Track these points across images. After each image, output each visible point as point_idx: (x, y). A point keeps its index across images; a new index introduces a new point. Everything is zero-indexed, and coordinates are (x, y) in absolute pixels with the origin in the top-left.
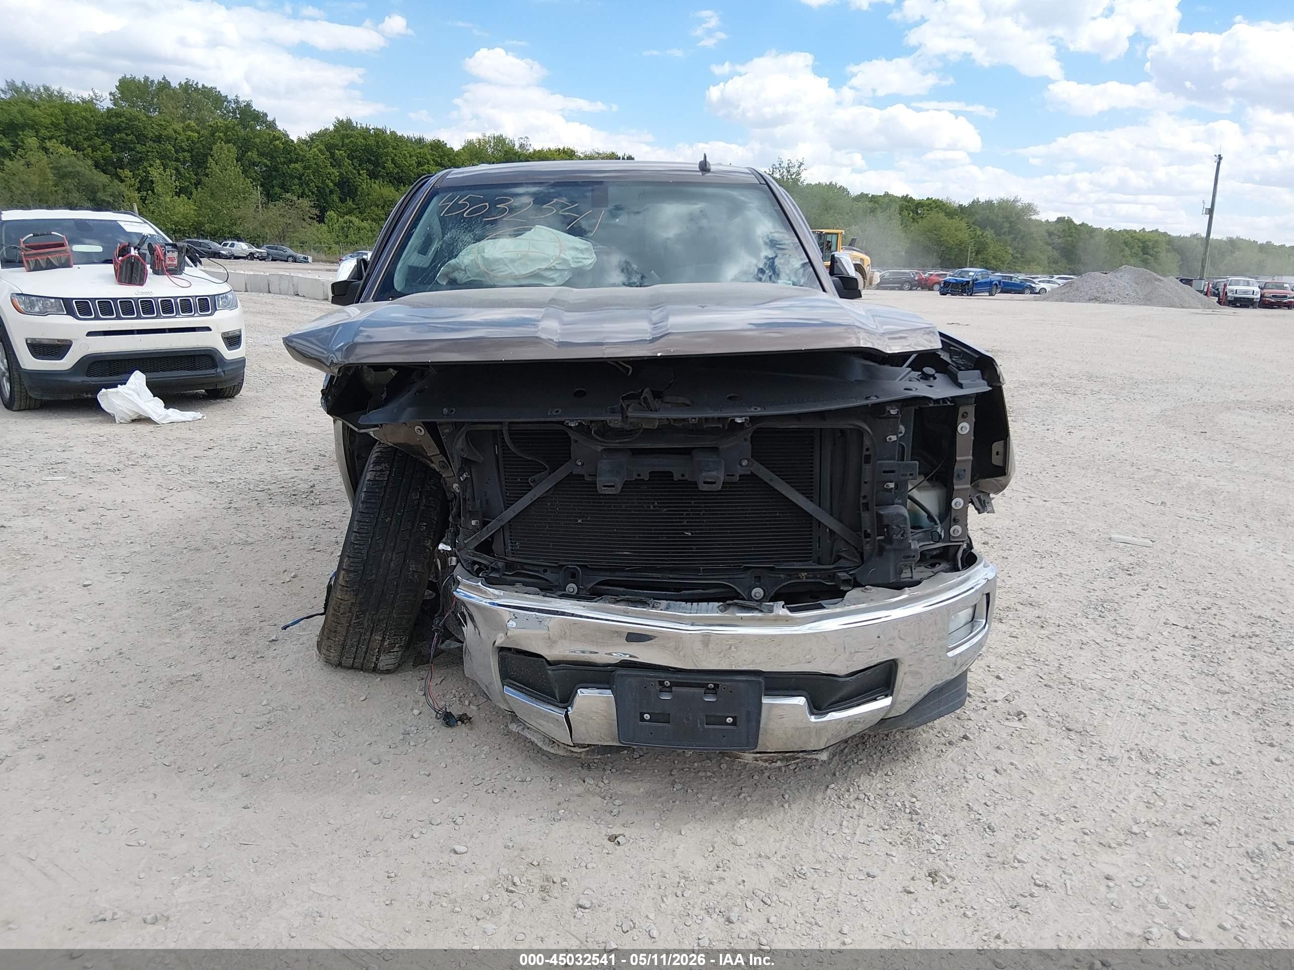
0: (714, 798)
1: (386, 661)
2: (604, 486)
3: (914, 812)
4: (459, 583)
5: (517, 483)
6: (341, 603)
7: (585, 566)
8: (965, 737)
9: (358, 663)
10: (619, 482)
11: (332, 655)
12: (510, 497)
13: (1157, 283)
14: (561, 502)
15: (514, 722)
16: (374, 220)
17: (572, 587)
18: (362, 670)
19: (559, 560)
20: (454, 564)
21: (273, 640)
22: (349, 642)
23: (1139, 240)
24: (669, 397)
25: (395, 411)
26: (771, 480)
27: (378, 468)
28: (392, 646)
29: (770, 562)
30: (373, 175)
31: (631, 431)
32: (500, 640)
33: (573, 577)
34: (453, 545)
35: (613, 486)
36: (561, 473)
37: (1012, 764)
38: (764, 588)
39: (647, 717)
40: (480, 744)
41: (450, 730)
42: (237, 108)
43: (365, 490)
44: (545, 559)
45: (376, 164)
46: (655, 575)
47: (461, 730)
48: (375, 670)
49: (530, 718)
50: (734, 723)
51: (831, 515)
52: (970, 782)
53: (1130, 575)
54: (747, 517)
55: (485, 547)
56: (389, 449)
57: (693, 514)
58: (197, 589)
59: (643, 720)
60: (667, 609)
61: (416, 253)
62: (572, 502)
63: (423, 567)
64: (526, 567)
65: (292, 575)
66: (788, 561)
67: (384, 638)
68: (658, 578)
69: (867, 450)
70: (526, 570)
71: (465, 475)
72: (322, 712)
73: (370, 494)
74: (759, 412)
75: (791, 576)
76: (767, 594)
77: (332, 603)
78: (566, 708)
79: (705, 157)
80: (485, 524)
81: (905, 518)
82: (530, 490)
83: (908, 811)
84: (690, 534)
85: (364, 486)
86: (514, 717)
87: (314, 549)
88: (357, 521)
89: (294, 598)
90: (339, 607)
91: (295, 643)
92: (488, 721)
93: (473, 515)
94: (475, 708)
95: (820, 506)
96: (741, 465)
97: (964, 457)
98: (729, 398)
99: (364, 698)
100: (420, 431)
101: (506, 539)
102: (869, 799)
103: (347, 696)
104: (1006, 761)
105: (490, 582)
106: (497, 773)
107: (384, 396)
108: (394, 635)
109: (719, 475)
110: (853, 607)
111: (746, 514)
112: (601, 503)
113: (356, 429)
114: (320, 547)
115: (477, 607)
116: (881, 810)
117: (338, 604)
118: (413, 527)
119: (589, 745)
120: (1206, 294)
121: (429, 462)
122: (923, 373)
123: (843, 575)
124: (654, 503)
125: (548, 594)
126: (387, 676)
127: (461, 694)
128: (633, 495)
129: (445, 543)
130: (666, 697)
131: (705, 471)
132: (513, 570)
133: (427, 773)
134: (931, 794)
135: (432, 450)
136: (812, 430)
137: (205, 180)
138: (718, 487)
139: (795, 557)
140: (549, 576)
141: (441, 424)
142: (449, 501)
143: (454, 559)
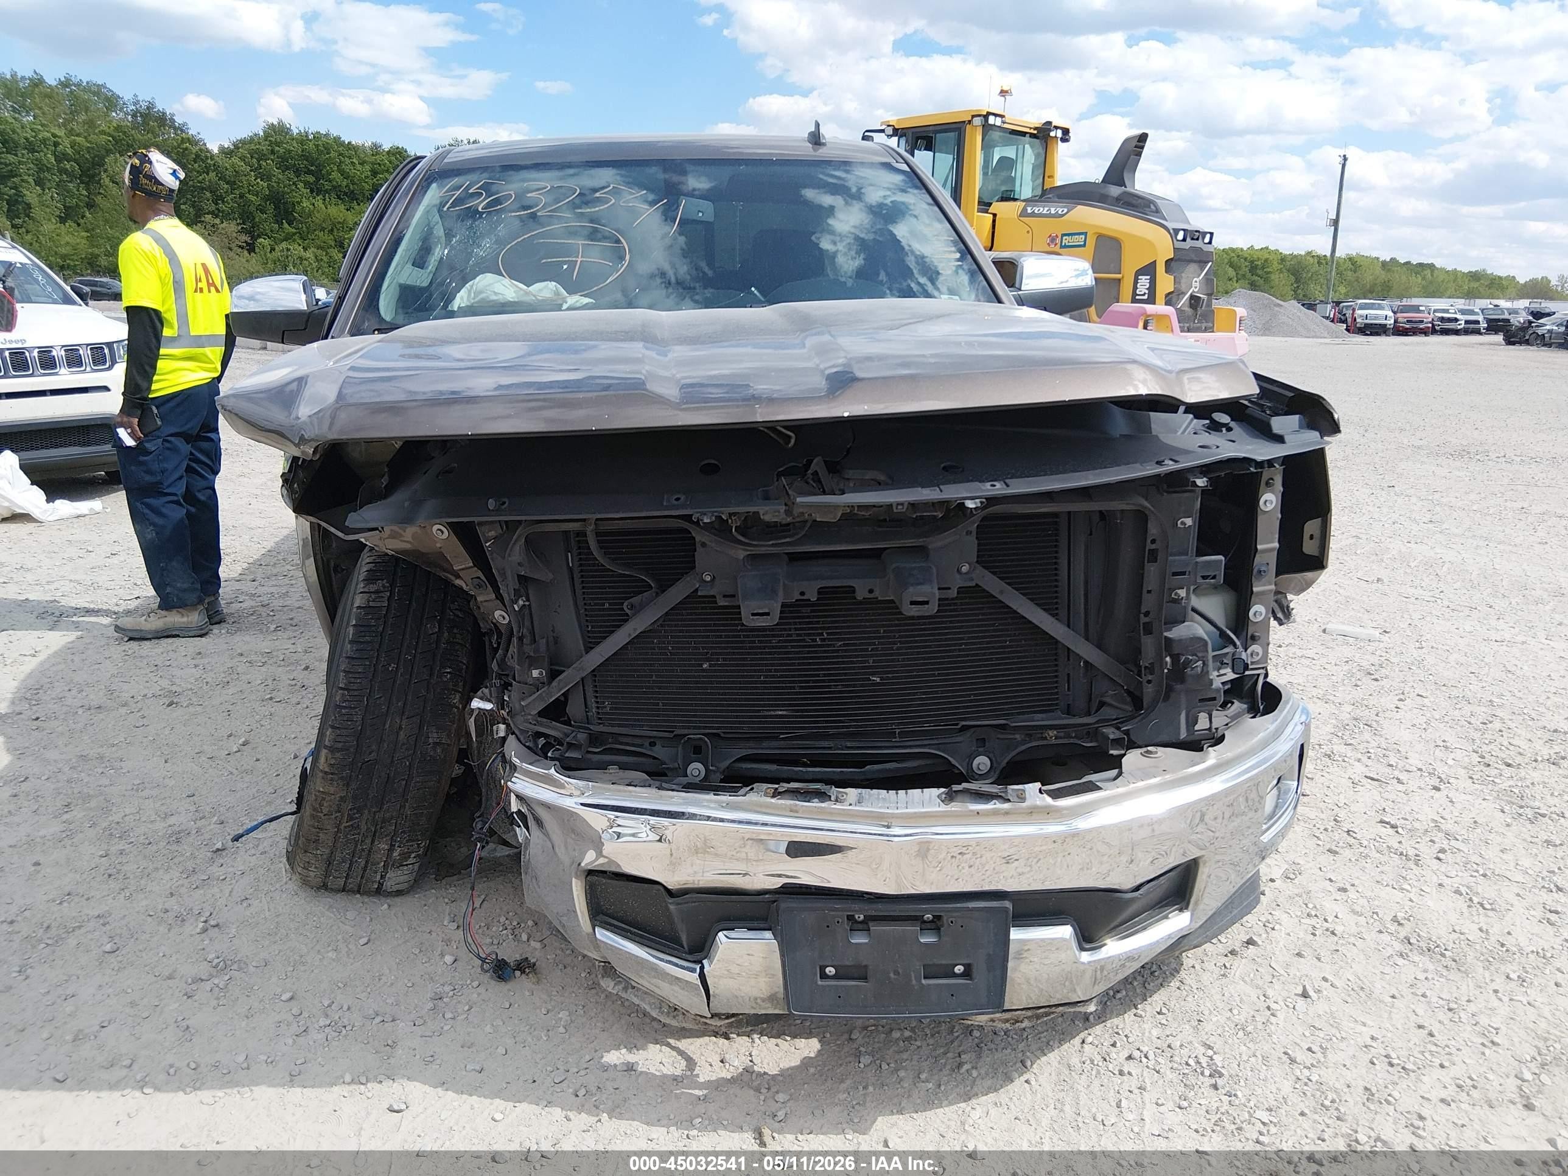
0: (923, 1076)
1: (395, 878)
2: (753, 615)
3: (1216, 1073)
4: (514, 768)
5: (604, 610)
6: (324, 799)
7: (718, 735)
8: (1250, 942)
9: (352, 883)
10: (775, 607)
11: (312, 874)
12: (595, 632)
13: (1277, 309)
14: (676, 637)
15: (609, 976)
16: (319, 248)
17: (696, 769)
18: (359, 892)
19: (675, 727)
20: (502, 734)
21: (218, 850)
22: (338, 856)
23: (1246, 259)
24: (851, 471)
25: (406, 504)
26: (1001, 592)
27: (373, 588)
28: (405, 856)
29: (997, 717)
30: (315, 190)
31: (788, 524)
32: (590, 859)
33: (698, 752)
34: (501, 704)
35: (768, 614)
36: (677, 593)
37: (1325, 979)
38: (991, 755)
39: (830, 971)
40: (554, 1007)
41: (504, 987)
42: (137, 111)
43: (354, 622)
44: (651, 726)
45: (318, 175)
46: (825, 744)
47: (522, 984)
48: (379, 891)
49: (642, 977)
50: (967, 974)
51: (1087, 639)
52: (1278, 1014)
53: (1376, 680)
54: (963, 650)
55: (555, 711)
56: (387, 558)
57: (883, 649)
58: (100, 771)
59: (824, 976)
60: (859, 802)
61: (409, 265)
62: (693, 637)
63: (449, 736)
64: (625, 740)
65: (241, 742)
66: (1023, 713)
67: (392, 845)
68: (830, 748)
69: (1153, 541)
70: (621, 743)
71: (521, 602)
72: (303, 968)
73: (362, 629)
74: (998, 488)
75: (1031, 735)
76: (995, 765)
77: (310, 798)
78: (700, 962)
79: (817, 125)
80: (553, 675)
81: (1206, 643)
82: (626, 621)
83: (1207, 1073)
84: (878, 680)
85: (353, 617)
86: (609, 969)
87: (271, 699)
88: (345, 671)
89: (247, 778)
90: (321, 805)
91: (253, 851)
92: (561, 966)
93: (533, 663)
94: (538, 945)
95: (1069, 626)
96: (959, 571)
97: (1268, 543)
98: (944, 468)
99: (365, 940)
100: (440, 533)
101: (588, 699)
102: (1146, 1057)
103: (339, 937)
104: (1317, 975)
105: (569, 767)
106: (588, 1058)
107: (385, 481)
108: (408, 841)
109: (930, 591)
110: (1141, 784)
111: (961, 645)
112: (739, 636)
113: (340, 534)
114: (280, 696)
115: (548, 806)
116: (1170, 1075)
117: (319, 799)
118: (431, 675)
119: (733, 1015)
120: (1332, 321)
121: (453, 578)
122: (1213, 421)
123: (1112, 733)
124: (822, 634)
125: (664, 785)
126: (398, 900)
127: (515, 923)
128: (790, 624)
129: (481, 699)
130: (859, 939)
131: (912, 585)
132: (601, 745)
133: (478, 1068)
134: (1230, 1041)
135: (461, 561)
136: (1055, 515)
137: (99, 199)
138: (933, 608)
139: (1033, 707)
140: (659, 751)
141: (481, 524)
142: (484, 634)
143: (502, 727)
